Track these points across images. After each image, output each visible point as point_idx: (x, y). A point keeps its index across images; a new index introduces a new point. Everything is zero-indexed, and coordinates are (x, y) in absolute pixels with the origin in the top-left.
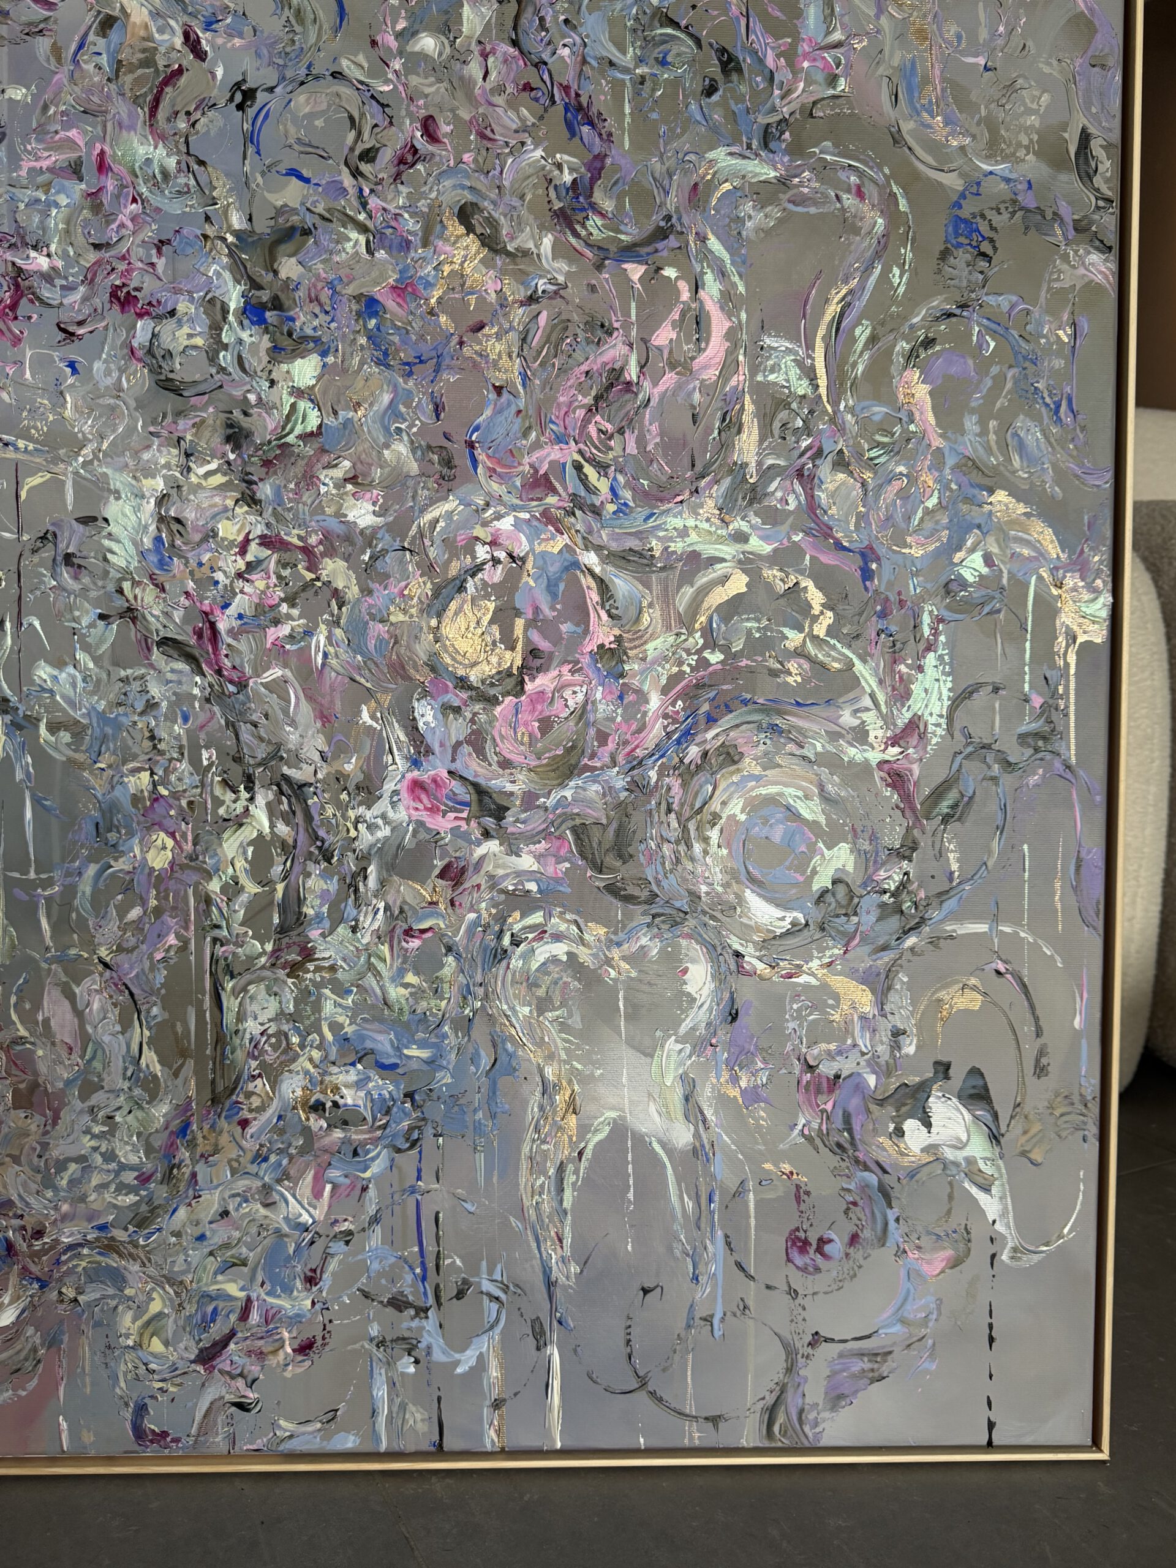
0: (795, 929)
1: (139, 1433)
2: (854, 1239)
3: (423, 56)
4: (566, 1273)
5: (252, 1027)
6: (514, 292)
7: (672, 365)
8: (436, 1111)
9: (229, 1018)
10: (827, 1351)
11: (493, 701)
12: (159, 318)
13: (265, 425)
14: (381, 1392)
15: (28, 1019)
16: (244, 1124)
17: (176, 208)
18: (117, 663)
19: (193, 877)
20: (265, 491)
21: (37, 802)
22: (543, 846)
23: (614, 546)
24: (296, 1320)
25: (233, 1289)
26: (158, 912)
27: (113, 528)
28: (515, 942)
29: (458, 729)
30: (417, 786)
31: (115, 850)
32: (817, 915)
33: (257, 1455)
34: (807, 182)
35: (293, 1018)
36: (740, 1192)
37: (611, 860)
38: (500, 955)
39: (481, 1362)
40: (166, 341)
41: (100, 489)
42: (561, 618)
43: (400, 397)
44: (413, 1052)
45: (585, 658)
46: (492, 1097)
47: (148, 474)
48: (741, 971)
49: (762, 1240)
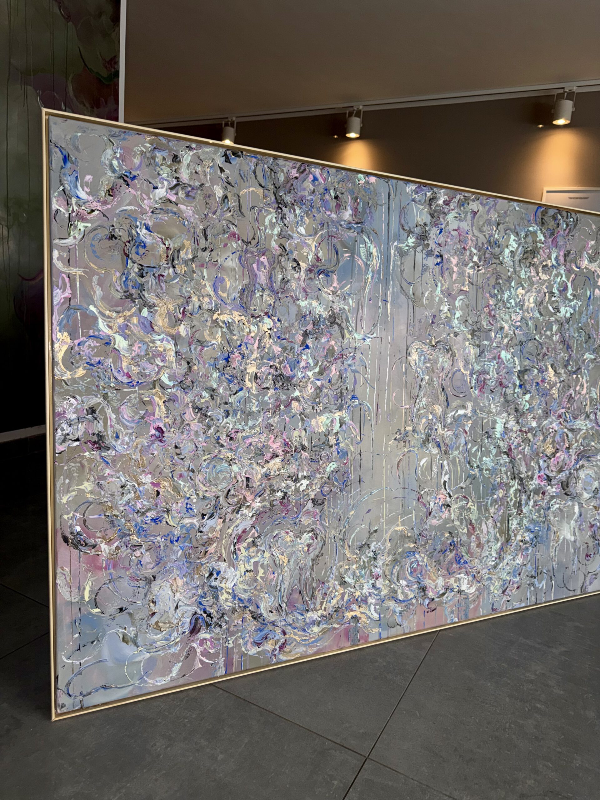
0: (590, 498)
1: (492, 609)
2: (594, 553)
3: (547, 335)
4: (555, 566)
5: (513, 527)
6: (558, 380)
7: (579, 393)
8: (539, 539)
9: (510, 525)
10: (590, 575)
11: (551, 459)
12: (506, 388)
13: (521, 408)
14: (528, 594)
15: (479, 530)
16: (511, 545)
17: (509, 366)
18: (496, 457)
19: (505, 498)
20: (520, 421)
21: (483, 486)
22: (556, 486)
23: (569, 428)
24: (517, 582)
25: (508, 578)
26: (500, 505)
27: (497, 430)
28: (552, 505)
29: (546, 465)
30: (539, 477)
31: (494, 494)
32: (593, 494)
33: (510, 610)
35: (519, 524)
36: (580, 548)
37: (565, 488)
38: (549, 508)
39: (543, 585)
40: (507, 392)
41: (495, 422)
42: (561, 442)
43: (541, 401)
44: (537, 528)
45: (564, 449)
46: (547, 535)
47: (503, 419)
48: (582, 507)
49: (582, 556)
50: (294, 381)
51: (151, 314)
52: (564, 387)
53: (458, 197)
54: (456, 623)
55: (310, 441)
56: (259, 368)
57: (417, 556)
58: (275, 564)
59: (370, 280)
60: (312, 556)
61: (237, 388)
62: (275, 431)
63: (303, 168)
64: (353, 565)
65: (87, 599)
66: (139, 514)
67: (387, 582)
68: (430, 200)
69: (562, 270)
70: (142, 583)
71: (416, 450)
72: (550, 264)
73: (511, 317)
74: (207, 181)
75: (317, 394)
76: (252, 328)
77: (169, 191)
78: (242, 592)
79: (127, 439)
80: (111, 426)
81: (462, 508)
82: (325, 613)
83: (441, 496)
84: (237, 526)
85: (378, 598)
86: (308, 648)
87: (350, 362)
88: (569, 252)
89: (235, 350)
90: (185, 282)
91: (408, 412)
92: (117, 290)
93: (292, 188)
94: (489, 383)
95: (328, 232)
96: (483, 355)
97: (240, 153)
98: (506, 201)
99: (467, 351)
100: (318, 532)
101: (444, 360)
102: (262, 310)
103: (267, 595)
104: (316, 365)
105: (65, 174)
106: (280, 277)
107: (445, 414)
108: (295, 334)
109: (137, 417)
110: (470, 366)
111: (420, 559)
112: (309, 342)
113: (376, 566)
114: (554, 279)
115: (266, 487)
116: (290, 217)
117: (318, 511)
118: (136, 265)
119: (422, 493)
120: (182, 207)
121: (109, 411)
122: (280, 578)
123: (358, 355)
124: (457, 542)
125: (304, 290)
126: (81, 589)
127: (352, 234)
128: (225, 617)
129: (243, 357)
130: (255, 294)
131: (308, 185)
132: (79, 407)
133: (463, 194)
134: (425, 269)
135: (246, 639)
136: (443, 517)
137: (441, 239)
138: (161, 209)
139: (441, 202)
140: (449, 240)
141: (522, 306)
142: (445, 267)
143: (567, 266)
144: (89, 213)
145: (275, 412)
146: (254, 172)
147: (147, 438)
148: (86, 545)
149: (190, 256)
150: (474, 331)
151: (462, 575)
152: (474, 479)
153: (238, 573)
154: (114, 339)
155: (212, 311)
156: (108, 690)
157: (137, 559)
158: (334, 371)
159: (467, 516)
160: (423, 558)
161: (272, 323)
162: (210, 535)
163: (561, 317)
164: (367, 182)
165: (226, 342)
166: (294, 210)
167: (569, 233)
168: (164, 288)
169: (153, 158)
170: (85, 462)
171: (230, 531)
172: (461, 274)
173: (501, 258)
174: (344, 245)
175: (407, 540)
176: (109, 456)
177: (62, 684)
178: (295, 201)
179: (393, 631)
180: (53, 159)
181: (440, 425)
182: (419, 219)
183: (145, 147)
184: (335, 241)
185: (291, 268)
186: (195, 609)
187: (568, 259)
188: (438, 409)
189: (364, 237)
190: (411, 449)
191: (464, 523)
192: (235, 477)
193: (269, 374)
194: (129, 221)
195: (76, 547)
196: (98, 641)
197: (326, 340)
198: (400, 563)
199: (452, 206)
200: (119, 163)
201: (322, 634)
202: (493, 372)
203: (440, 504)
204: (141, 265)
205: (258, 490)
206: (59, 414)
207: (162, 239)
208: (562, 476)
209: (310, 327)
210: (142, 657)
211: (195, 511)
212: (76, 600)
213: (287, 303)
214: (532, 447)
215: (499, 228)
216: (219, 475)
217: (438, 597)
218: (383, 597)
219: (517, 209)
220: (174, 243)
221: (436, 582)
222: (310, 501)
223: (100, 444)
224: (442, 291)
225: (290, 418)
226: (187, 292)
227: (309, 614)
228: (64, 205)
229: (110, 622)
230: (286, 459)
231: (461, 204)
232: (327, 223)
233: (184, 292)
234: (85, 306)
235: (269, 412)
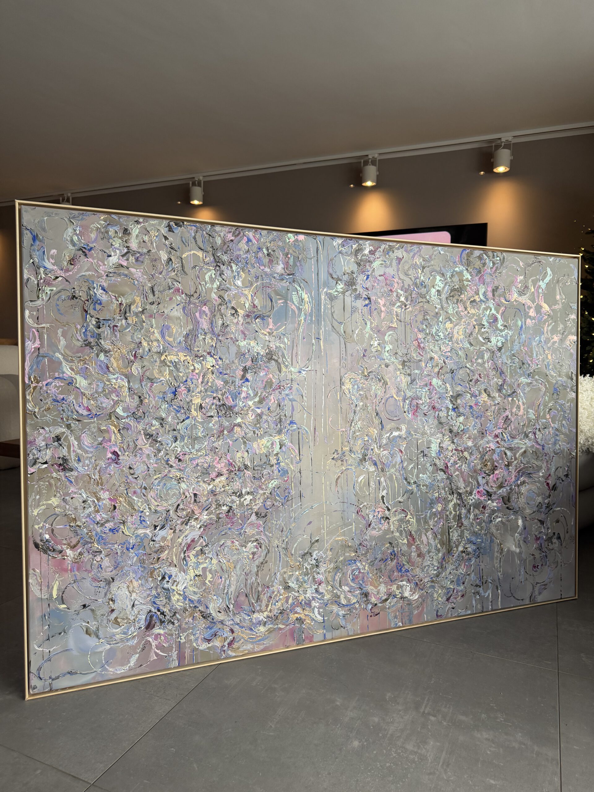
0: (534, 512)
1: (437, 615)
2: (542, 565)
3: (479, 363)
4: (501, 577)
5: (454, 539)
6: (493, 403)
7: (516, 415)
8: (482, 551)
9: (451, 537)
10: (539, 585)
11: (490, 475)
12: (439, 411)
13: (455, 429)
14: (474, 602)
15: (420, 540)
16: (453, 556)
17: (442, 391)
18: (433, 473)
19: (444, 511)
20: (455, 441)
21: (421, 500)
22: (497, 501)
23: (507, 447)
24: (462, 591)
25: (452, 587)
26: (440, 518)
27: (432, 449)
28: (494, 519)
29: (484, 481)
30: (478, 492)
31: (433, 508)
32: (537, 509)
33: (455, 617)
34: (534, 382)
35: (460, 536)
36: (526, 560)
37: (507, 502)
38: (491, 521)
39: (489, 594)
40: (440, 415)
41: (430, 442)
42: (500, 460)
43: (476, 423)
44: (479, 540)
45: (503, 467)
46: (490, 547)
47: (437, 439)
48: (526, 520)
49: (529, 567)
50: (236, 409)
51: (107, 358)
52: (499, 409)
53: (383, 246)
54: (400, 627)
55: (252, 461)
56: (203, 399)
57: (359, 564)
58: (223, 570)
59: (303, 321)
60: (257, 562)
61: (184, 417)
62: (220, 453)
63: (237, 232)
64: (296, 572)
65: (55, 596)
66: (99, 525)
67: (330, 587)
68: (357, 250)
69: (491, 304)
70: (102, 584)
71: (353, 468)
72: (478, 300)
73: (440, 349)
74: (153, 248)
75: (257, 420)
76: (196, 365)
77: (121, 257)
78: (192, 593)
79: (87, 462)
80: (74, 451)
81: (401, 521)
82: (270, 614)
83: (380, 509)
84: (186, 536)
85: (322, 602)
86: (256, 646)
87: (287, 392)
88: (497, 288)
89: (182, 385)
90: (135, 331)
91: (344, 434)
92: (78, 340)
93: (228, 249)
94: (422, 407)
95: (263, 283)
96: (415, 382)
97: (181, 223)
98: (430, 247)
99: (399, 379)
100: (262, 542)
101: (376, 388)
102: (205, 351)
103: (215, 597)
104: (256, 395)
105: (34, 250)
106: (220, 322)
107: (380, 436)
108: (236, 370)
109: (96, 443)
110: (403, 393)
111: (361, 567)
112: (249, 376)
113: (319, 573)
114: (483, 312)
115: (212, 501)
116: (227, 273)
117: (261, 523)
118: (93, 319)
119: (361, 506)
120: (132, 270)
121: (72, 439)
122: (228, 582)
123: (295, 386)
124: (398, 552)
125: (243, 333)
126: (49, 587)
127: (285, 284)
128: (177, 615)
129: (189, 391)
130: (198, 337)
131: (243, 245)
132: (47, 435)
133: (388, 243)
134: (354, 310)
135: (197, 636)
136: (383, 528)
137: (368, 284)
138: (114, 273)
139: (366, 252)
140: (376, 284)
141: (451, 338)
142: (373, 308)
143: (496, 300)
144: (54, 280)
145: (219, 436)
146: (195, 238)
147: (104, 461)
148: (54, 550)
149: (140, 309)
150: (404, 362)
151: (404, 583)
152: (412, 494)
153: (188, 577)
154: (76, 379)
155: (160, 354)
156: (74, 675)
157: (97, 564)
158: (272, 401)
159: (407, 527)
160: (365, 566)
161: (214, 361)
162: (162, 544)
163: (493, 346)
164: (297, 240)
165: (173, 378)
166: (231, 267)
167: (496, 270)
168: (118, 336)
169: (107, 232)
170: (52, 482)
171: (180, 540)
172: (390, 313)
173: (428, 297)
174: (277, 293)
175: (348, 550)
176: (72, 476)
177: (33, 669)
178: (231, 260)
179: (337, 633)
180: (25, 238)
181: (376, 446)
182: (346, 268)
183: (100, 224)
184: (269, 290)
185: (230, 314)
186: (150, 607)
187: (496, 294)
188: (375, 432)
189: (296, 286)
190: (349, 467)
191: (404, 535)
192: (184, 494)
193: (213, 404)
194: (87, 284)
195: (45, 552)
196: (65, 632)
197: (264, 373)
198: (342, 570)
199: (377, 254)
200: (78, 238)
201: (268, 633)
202: (425, 397)
203: (379, 516)
204: (98, 319)
205: (205, 505)
206: (31, 442)
207: (115, 297)
208: (503, 491)
209: (249, 363)
210: (103, 648)
211: (148, 522)
212: (46, 597)
213: (227, 343)
214: (469, 465)
215: (424, 270)
216: (169, 491)
217: (380, 603)
218: (326, 601)
219: (442, 252)
220: (126, 300)
221: (379, 588)
222: (254, 514)
223: (64, 467)
224: (371, 329)
225: (233, 442)
226: (138, 338)
227: (256, 615)
228: (34, 275)
229: (74, 617)
230: (231, 477)
231: (386, 252)
232: (262, 276)
233: (135, 338)
234: (52, 353)
235: (214, 436)
